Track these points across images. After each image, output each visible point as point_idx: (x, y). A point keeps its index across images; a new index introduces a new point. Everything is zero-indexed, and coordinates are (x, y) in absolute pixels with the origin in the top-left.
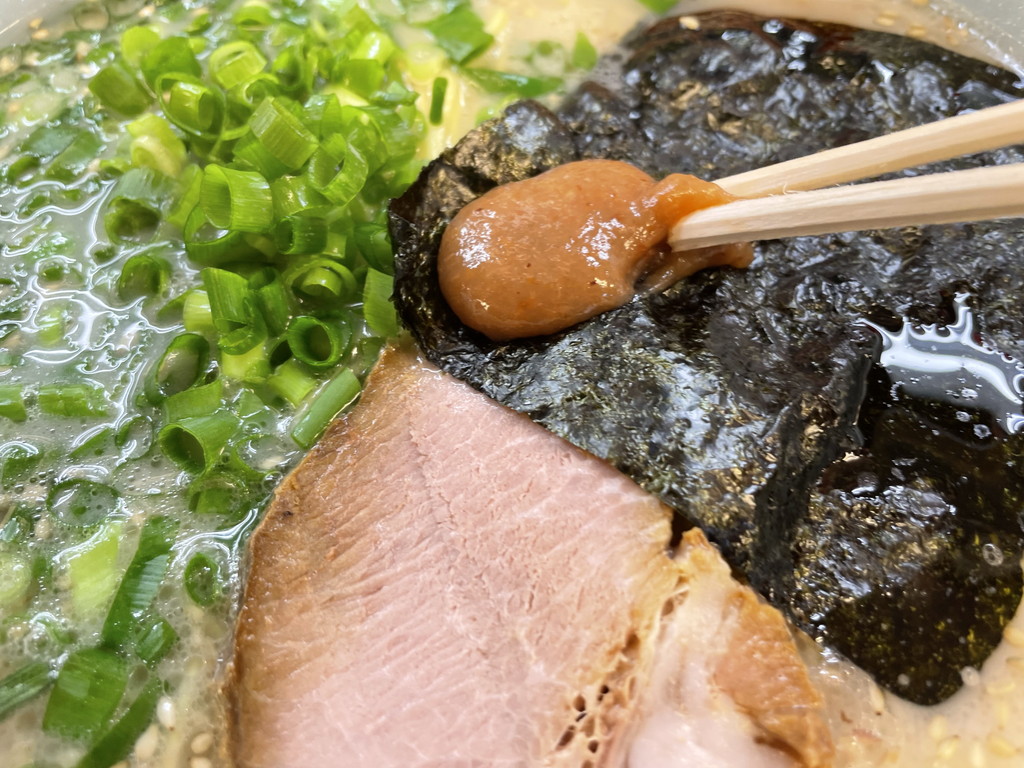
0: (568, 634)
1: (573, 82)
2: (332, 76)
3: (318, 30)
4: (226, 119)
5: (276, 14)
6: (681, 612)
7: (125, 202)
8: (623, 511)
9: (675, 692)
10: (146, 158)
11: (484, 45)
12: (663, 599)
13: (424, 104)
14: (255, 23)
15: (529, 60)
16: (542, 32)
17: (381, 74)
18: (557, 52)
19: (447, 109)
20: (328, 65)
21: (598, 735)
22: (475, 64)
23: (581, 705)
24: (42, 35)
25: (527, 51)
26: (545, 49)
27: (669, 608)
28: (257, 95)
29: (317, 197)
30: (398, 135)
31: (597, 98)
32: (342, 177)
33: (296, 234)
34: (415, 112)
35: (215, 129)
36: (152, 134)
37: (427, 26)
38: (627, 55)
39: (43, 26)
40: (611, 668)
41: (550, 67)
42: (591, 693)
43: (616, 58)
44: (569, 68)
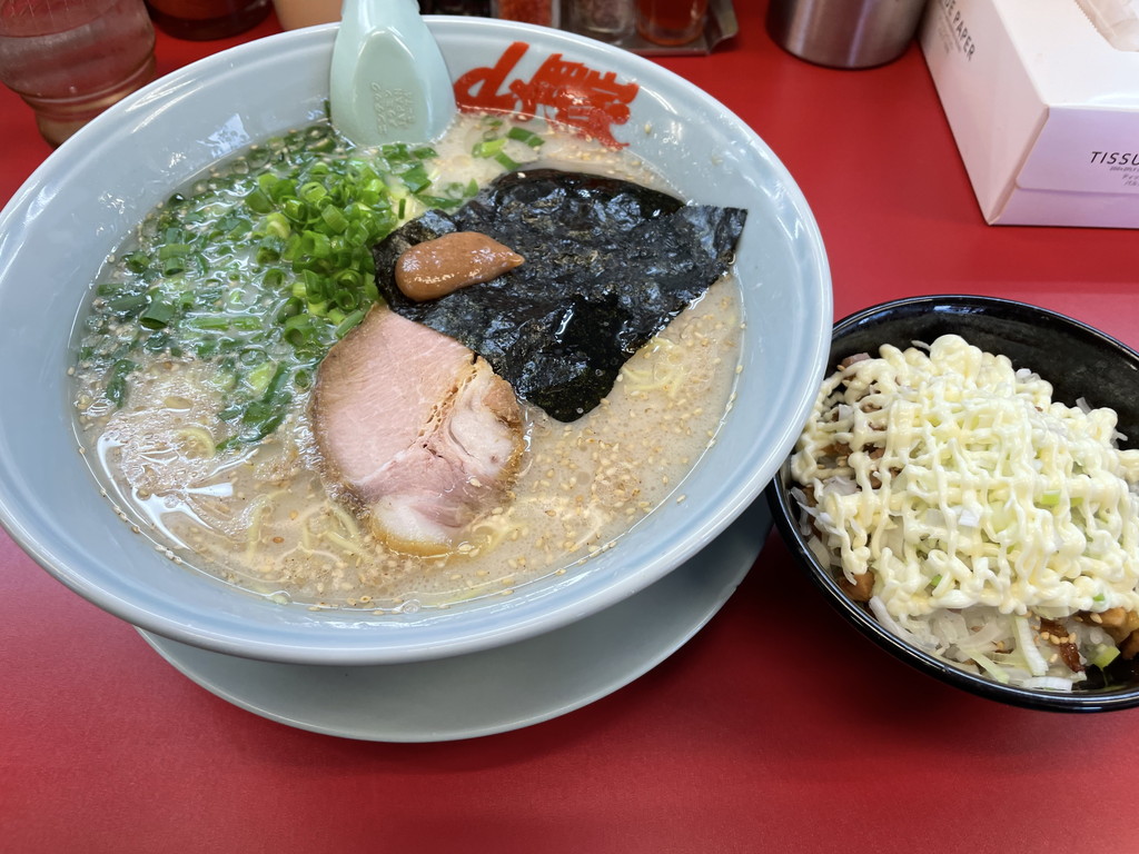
0: (434, 388)
1: (466, 201)
2: (356, 198)
3: (350, 177)
4: (309, 215)
5: (331, 169)
6: (473, 381)
7: (265, 249)
8: (457, 351)
9: (469, 405)
10: (274, 230)
11: (427, 184)
12: (468, 376)
13: (396, 210)
14: (321, 173)
15: (447, 191)
16: (453, 180)
17: (378, 197)
18: (460, 188)
19: (406, 212)
20: (354, 193)
21: (441, 417)
22: (422, 193)
23: (436, 407)
24: (216, 175)
25: (446, 188)
26: (455, 186)
27: (470, 380)
28: (324, 204)
29: (348, 244)
30: (383, 221)
31: (472, 208)
32: (357, 236)
33: (340, 258)
34: (392, 213)
35: (304, 219)
36: (277, 220)
37: (401, 175)
38: (492, 188)
39: (216, 171)
40: (448, 396)
41: (457, 195)
42: (439, 404)
43: (487, 190)
44: (465, 195)
